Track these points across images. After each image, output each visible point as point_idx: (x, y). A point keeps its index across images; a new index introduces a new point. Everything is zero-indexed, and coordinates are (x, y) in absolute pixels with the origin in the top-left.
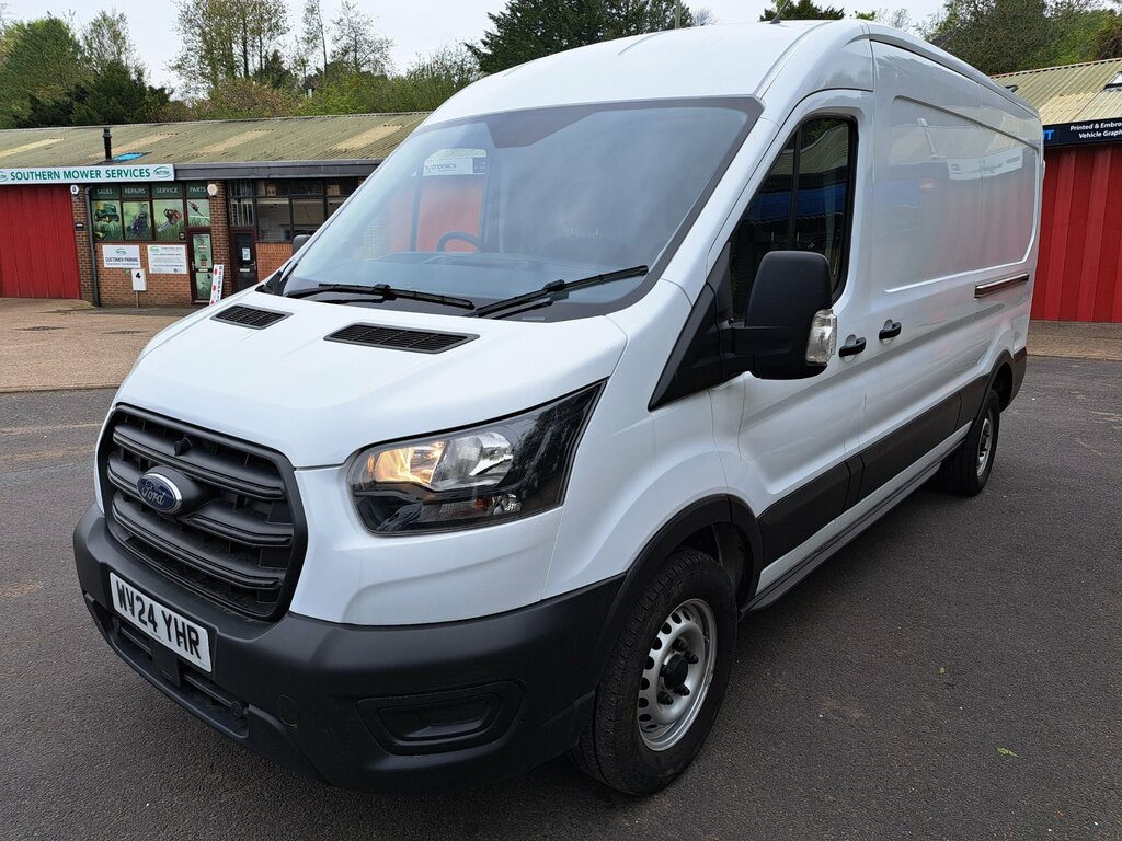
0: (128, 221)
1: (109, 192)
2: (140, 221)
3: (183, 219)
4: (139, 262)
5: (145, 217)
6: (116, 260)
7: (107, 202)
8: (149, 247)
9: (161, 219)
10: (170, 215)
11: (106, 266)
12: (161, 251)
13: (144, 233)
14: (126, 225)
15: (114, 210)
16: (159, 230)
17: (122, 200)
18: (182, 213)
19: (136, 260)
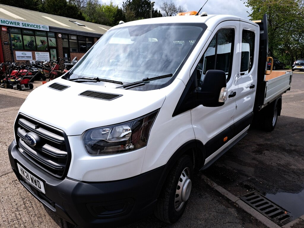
0: (26, 43)
1: (16, 31)
2: (31, 43)
3: (47, 43)
4: (32, 58)
5: (33, 41)
6: (22, 57)
7: (16, 35)
8: (36, 52)
9: (39, 43)
10: (42, 42)
11: (17, 59)
12: (41, 54)
13: (32, 48)
14: (25, 44)
15: (19, 38)
16: (38, 47)
17: (23, 35)
18: (47, 41)
19: (30, 57)
